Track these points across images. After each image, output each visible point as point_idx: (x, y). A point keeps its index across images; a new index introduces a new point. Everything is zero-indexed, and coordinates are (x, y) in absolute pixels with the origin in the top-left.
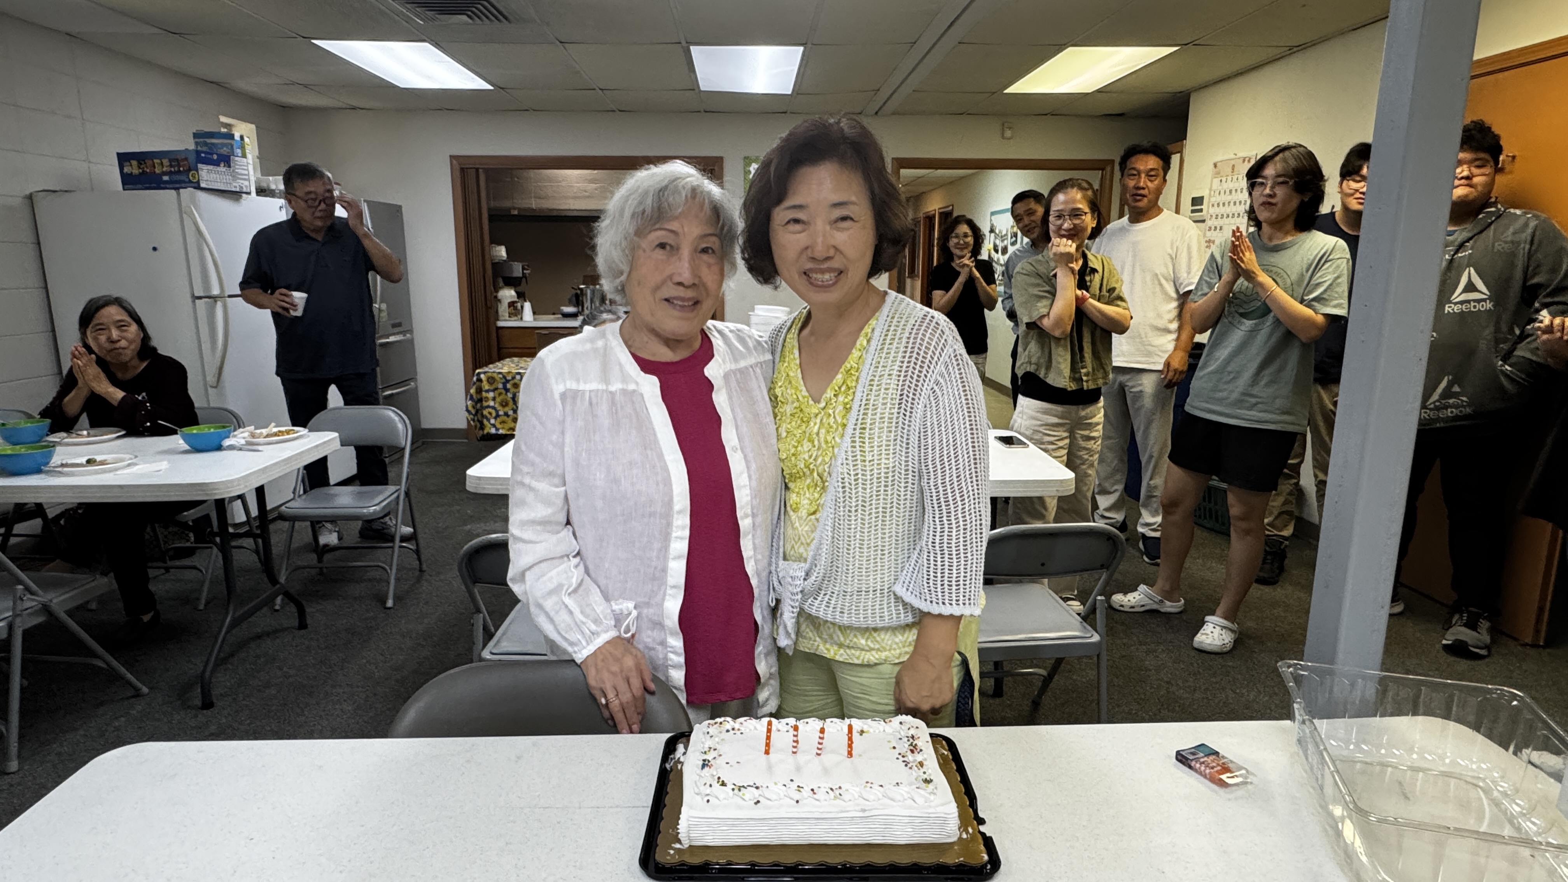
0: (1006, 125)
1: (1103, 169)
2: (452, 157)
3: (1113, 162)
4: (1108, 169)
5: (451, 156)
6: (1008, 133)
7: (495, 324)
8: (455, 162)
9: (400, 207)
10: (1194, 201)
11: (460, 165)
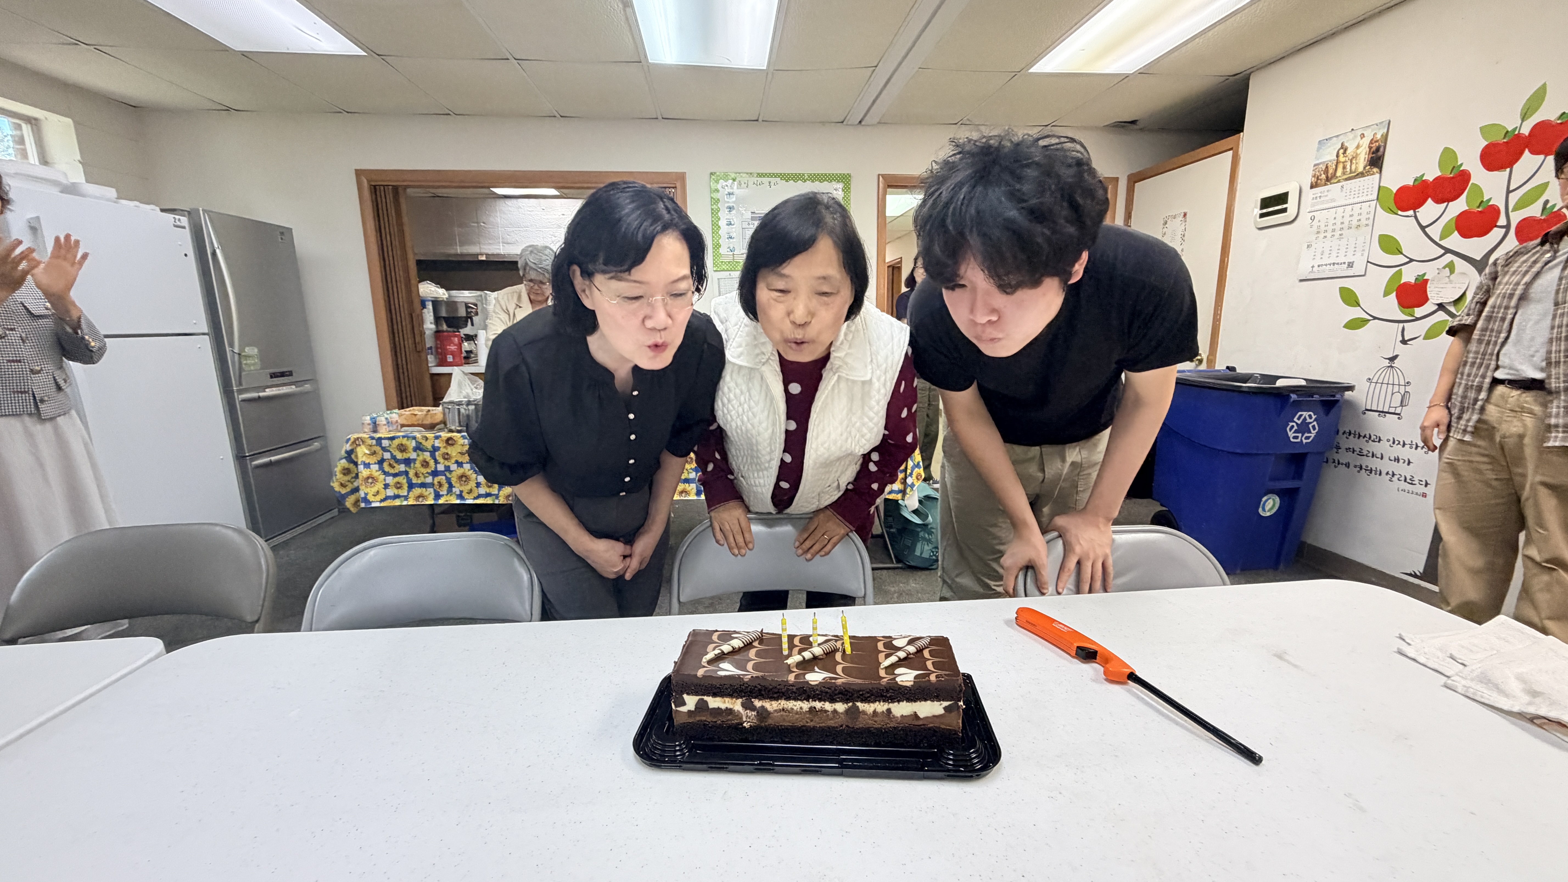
2: (359, 173)
3: (1117, 180)
5: (356, 170)
8: (363, 178)
9: (291, 229)
10: (1266, 202)
11: (368, 181)
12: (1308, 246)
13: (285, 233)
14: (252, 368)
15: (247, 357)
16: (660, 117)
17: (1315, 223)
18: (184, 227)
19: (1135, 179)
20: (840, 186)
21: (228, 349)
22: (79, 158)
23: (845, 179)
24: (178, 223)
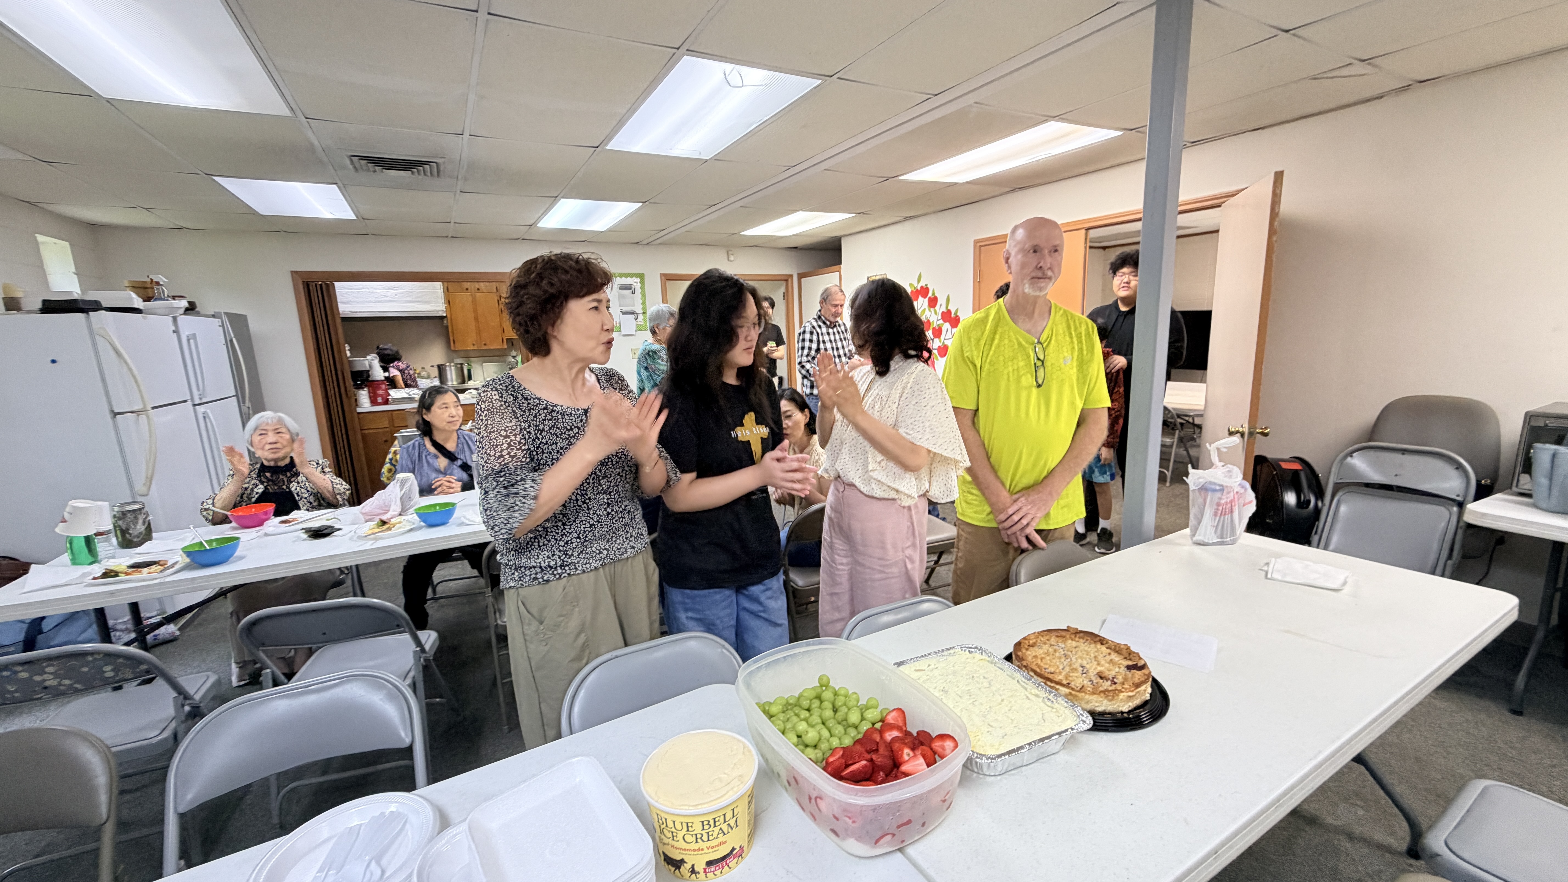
0: (730, 253)
1: (787, 280)
2: (294, 274)
3: (791, 276)
4: (790, 280)
5: (292, 272)
6: (732, 258)
7: (356, 411)
8: (297, 277)
9: (245, 316)
11: (300, 279)
18: (220, 326)
19: (801, 276)
20: (638, 280)
22: (74, 270)
23: (641, 276)
24: (217, 324)
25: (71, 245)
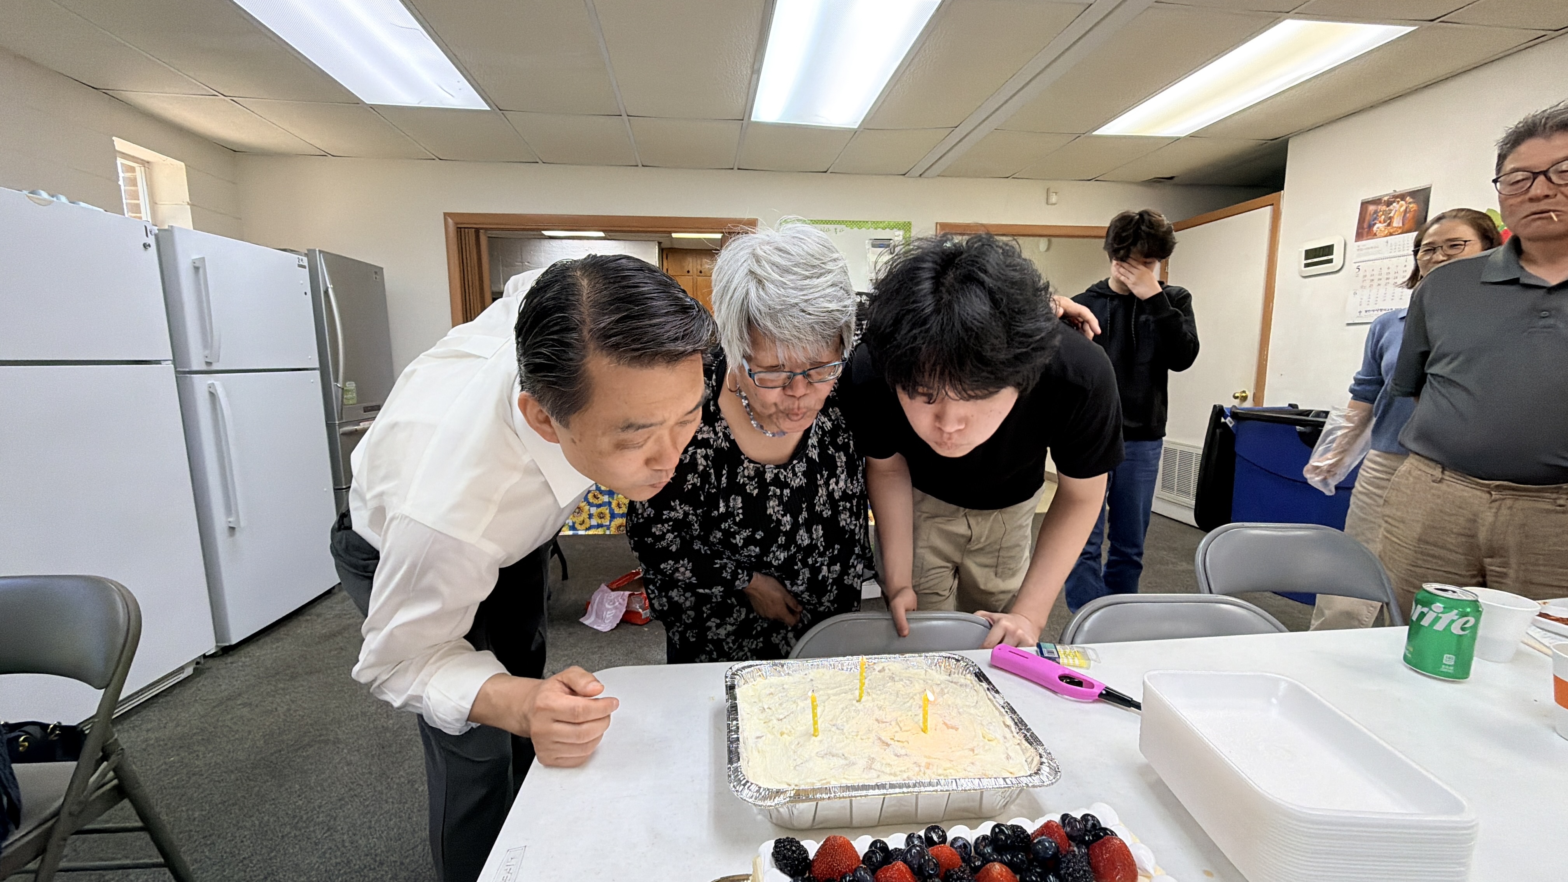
0: (1052, 190)
2: (447, 216)
5: (445, 214)
6: (1054, 199)
8: (450, 220)
9: (382, 269)
10: (1310, 254)
11: (457, 224)
12: (1355, 294)
13: (378, 271)
14: (351, 402)
15: (348, 391)
16: (736, 168)
17: (1361, 273)
18: (304, 267)
20: (901, 233)
21: (333, 383)
22: (187, 199)
23: (905, 227)
24: (301, 263)
25: (186, 165)
